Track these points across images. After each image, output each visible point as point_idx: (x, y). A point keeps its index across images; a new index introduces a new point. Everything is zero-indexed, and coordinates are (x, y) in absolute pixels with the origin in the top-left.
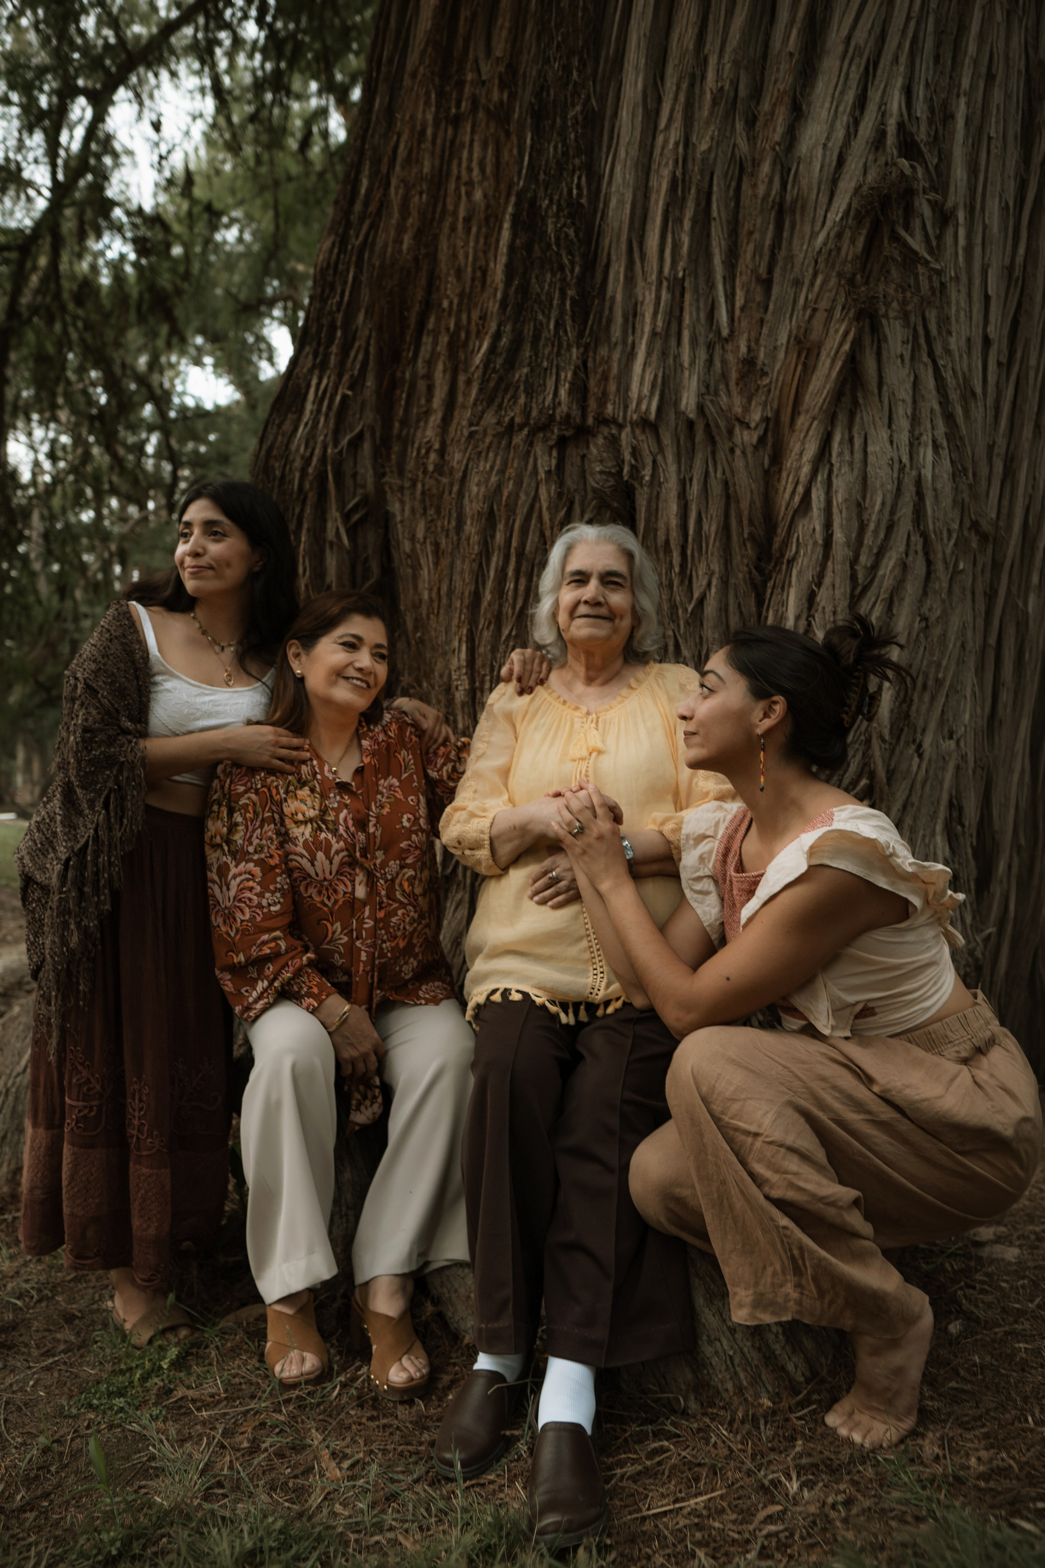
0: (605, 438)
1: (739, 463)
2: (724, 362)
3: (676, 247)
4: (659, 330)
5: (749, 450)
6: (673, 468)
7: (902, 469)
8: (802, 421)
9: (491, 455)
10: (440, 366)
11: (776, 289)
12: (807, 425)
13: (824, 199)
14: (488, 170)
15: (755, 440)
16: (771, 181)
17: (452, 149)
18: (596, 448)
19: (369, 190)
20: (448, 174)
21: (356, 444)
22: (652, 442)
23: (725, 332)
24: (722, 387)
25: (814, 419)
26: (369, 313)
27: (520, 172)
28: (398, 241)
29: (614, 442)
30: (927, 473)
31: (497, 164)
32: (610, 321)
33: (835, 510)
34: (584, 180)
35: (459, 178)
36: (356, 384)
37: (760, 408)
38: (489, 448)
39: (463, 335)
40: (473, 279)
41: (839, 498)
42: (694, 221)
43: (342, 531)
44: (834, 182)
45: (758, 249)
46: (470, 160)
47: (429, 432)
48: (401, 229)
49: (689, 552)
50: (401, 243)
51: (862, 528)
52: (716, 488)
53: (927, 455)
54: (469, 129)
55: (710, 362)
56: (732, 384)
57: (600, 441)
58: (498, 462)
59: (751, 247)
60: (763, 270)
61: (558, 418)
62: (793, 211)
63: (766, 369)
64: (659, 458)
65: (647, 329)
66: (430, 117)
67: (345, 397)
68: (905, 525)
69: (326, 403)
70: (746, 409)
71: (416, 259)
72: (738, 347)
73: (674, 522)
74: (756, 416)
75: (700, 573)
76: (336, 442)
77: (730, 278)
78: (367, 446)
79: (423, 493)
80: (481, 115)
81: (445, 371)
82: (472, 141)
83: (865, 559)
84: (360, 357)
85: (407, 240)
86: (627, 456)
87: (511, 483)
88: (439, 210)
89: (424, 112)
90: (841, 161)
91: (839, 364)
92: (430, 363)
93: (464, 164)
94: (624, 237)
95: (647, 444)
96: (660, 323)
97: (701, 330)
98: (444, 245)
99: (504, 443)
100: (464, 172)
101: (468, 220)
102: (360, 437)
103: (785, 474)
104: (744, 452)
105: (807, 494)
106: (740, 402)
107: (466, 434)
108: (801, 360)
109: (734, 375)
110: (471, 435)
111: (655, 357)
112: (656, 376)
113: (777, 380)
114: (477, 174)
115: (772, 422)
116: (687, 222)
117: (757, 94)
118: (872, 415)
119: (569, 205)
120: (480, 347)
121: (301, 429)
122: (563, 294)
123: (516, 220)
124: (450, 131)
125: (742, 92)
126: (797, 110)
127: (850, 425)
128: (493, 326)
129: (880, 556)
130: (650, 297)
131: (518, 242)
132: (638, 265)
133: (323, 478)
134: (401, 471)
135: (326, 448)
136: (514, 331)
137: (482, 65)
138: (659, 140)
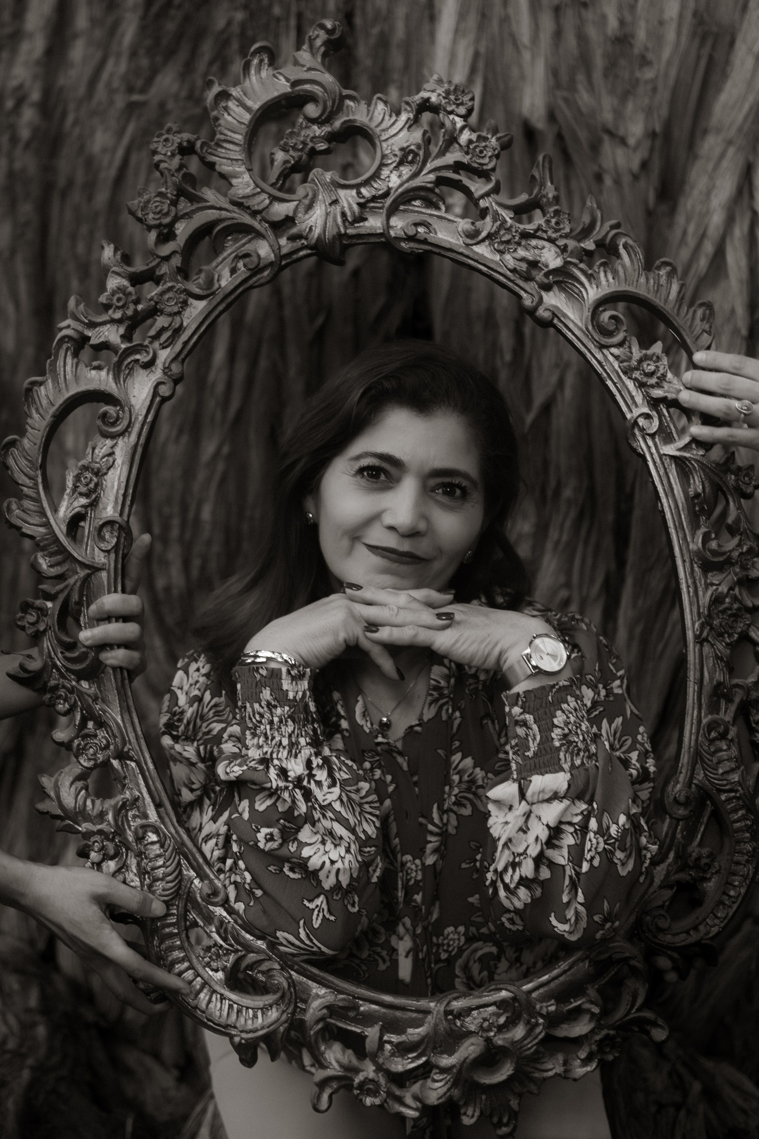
2: (582, 38)
5: (626, 179)
8: (709, 144)
12: (718, 151)
15: (635, 165)
24: (581, 77)
37: (641, 118)
55: (558, 34)
56: (597, 75)
63: (650, 56)
72: (606, 16)
74: (635, 128)
103: (680, 219)
104: (617, 182)
105: (720, 252)
106: (608, 103)
107: (120, 101)
108: (706, 51)
109: (599, 62)
110: (131, 108)
111: (472, 21)
112: (477, 55)
113: (666, 75)
115: (660, 139)
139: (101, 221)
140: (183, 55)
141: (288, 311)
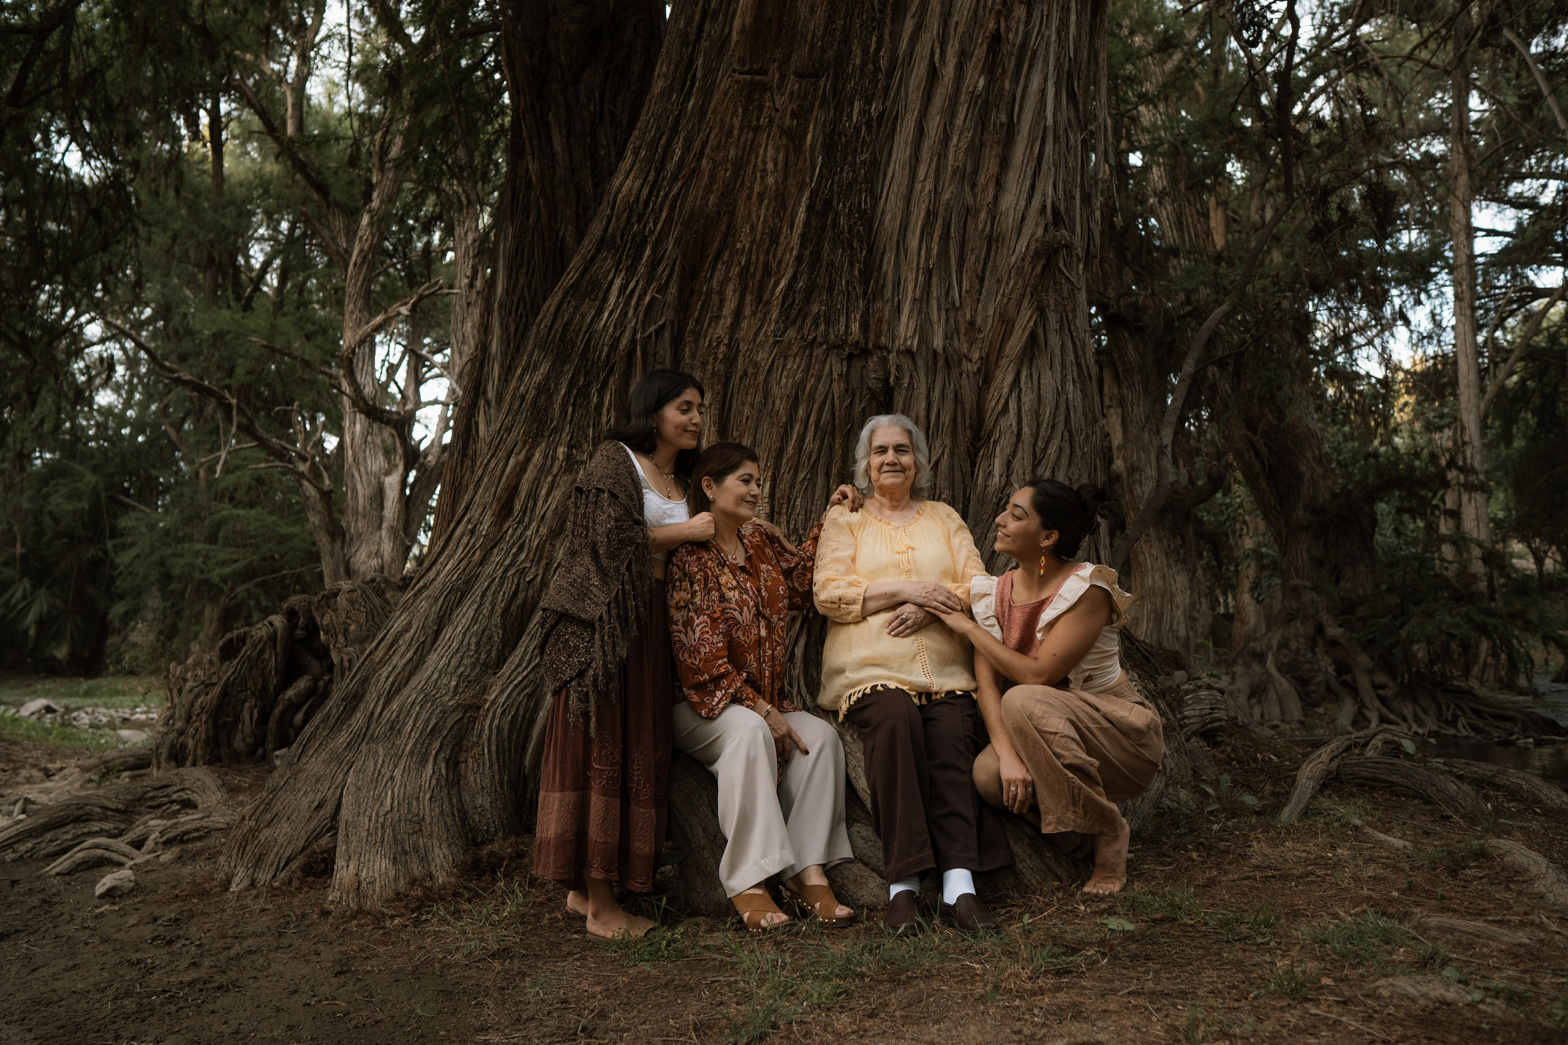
0: (878, 358)
1: (965, 381)
2: (956, 322)
3: (929, 250)
4: (917, 297)
5: (971, 375)
6: (923, 381)
7: (1058, 394)
8: (1004, 362)
9: (797, 360)
10: (731, 287)
11: (986, 283)
12: (1005, 365)
13: (1014, 237)
14: (779, 166)
15: (974, 369)
16: (985, 223)
17: (753, 147)
18: (873, 363)
19: (682, 159)
20: (748, 161)
21: (660, 331)
22: (910, 363)
23: (958, 304)
24: (955, 336)
25: (1012, 362)
26: (677, 243)
27: (812, 178)
28: (706, 198)
29: (884, 361)
30: (1070, 396)
31: (786, 163)
32: (883, 286)
33: (1023, 415)
34: (869, 198)
35: (755, 166)
36: (663, 289)
37: (978, 351)
38: (796, 355)
39: (752, 269)
40: (762, 234)
41: (1025, 408)
42: (941, 237)
44: (1020, 229)
45: (978, 259)
46: (765, 156)
47: (720, 330)
48: (708, 190)
49: (931, 429)
50: (708, 200)
51: (1039, 426)
52: (950, 395)
53: (1070, 386)
54: (765, 136)
55: (947, 320)
56: (962, 336)
57: (875, 359)
58: (803, 365)
59: (974, 257)
60: (979, 271)
61: (850, 342)
62: (997, 241)
63: (982, 329)
64: (914, 373)
65: (910, 295)
66: (737, 123)
67: (653, 299)
68: (1061, 427)
69: (635, 299)
70: (969, 350)
71: (719, 213)
72: (965, 314)
73: (923, 411)
74: (976, 356)
75: (937, 443)
76: (644, 330)
77: (960, 272)
78: (667, 335)
79: (713, 373)
81: (735, 291)
82: (767, 145)
83: (1040, 444)
84: (667, 271)
85: (712, 199)
86: (893, 370)
87: (813, 379)
88: (739, 183)
89: (732, 118)
90: (1023, 218)
91: (1027, 334)
92: (724, 283)
93: (760, 158)
94: (895, 238)
95: (906, 363)
96: (918, 294)
97: (943, 301)
98: (741, 207)
99: (807, 352)
100: (759, 163)
101: (761, 195)
102: (663, 327)
103: (991, 391)
104: (968, 376)
105: (1006, 404)
106: (965, 345)
107: (771, 341)
108: (1004, 327)
109: (963, 330)
110: (776, 342)
111: (915, 313)
112: (917, 325)
113: (988, 336)
114: (770, 166)
115: (985, 360)
116: (936, 237)
117: (976, 171)
118: (1042, 362)
119: (859, 212)
120: (777, 283)
121: (606, 315)
122: (852, 264)
123: (810, 208)
124: (751, 135)
125: (969, 169)
126: (999, 185)
127: (1030, 367)
128: (790, 273)
129: (1048, 443)
130: (911, 277)
131: (814, 223)
132: (903, 255)
133: (630, 354)
134: (693, 356)
135: (635, 332)
136: (809, 279)
137: (777, 98)
138: (918, 186)
139: (761, 385)
140: (799, 323)
141: (836, 421)
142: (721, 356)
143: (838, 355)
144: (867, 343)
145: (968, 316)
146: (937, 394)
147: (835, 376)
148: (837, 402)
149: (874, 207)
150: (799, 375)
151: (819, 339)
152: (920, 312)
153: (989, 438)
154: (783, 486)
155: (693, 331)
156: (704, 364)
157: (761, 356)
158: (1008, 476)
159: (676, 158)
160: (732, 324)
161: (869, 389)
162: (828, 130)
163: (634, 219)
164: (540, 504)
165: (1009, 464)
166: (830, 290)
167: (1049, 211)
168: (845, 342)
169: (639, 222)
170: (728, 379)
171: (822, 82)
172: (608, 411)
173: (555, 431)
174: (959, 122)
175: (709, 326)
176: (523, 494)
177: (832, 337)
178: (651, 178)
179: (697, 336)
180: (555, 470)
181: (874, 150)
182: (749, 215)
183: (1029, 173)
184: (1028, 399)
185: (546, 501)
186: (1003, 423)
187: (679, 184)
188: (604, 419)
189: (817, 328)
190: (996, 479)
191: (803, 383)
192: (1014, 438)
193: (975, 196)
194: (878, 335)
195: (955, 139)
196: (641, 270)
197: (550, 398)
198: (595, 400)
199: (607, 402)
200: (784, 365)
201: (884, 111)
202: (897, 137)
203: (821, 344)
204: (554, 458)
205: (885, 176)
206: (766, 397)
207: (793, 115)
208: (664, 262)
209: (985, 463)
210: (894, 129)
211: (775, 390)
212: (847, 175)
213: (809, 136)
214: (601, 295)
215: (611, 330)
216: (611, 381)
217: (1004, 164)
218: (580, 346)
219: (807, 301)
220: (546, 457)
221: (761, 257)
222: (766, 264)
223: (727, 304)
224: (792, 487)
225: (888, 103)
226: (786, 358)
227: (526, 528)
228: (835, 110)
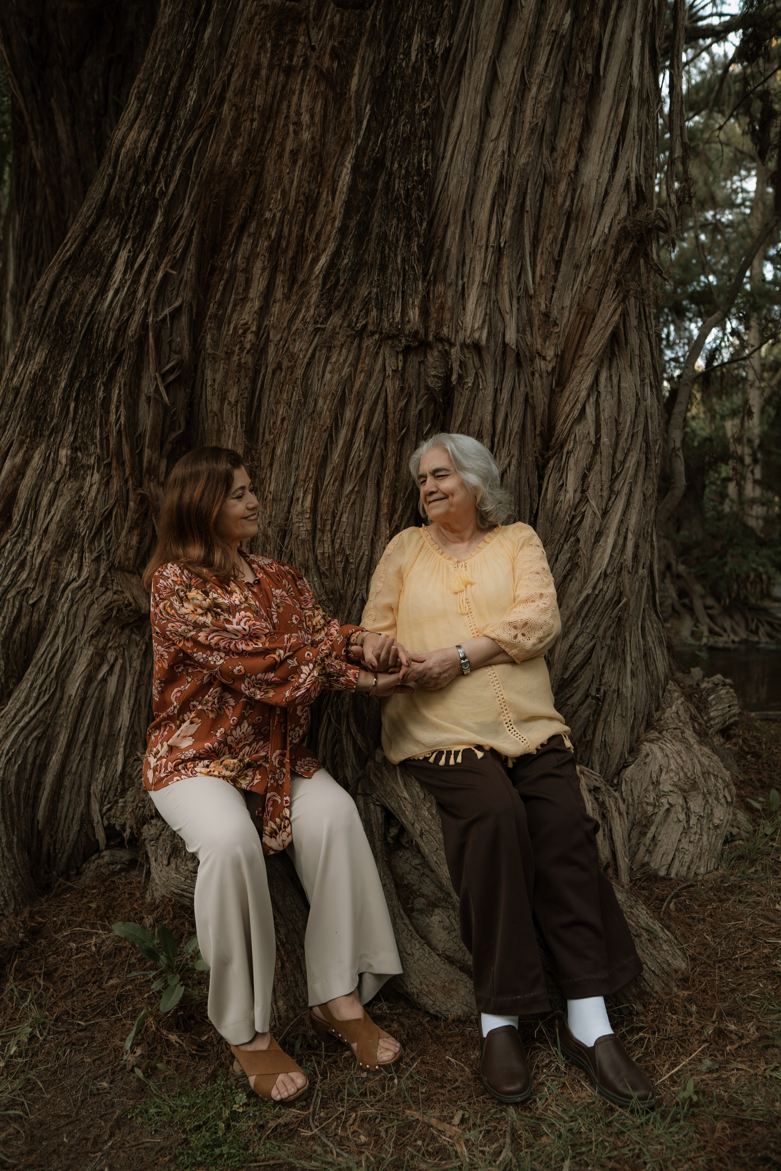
0: (439, 351)
1: (537, 382)
2: (529, 312)
3: (500, 225)
4: (486, 281)
5: (545, 375)
6: (491, 380)
8: (582, 361)
9: (344, 351)
10: (259, 264)
11: (563, 268)
12: (586, 364)
13: (596, 215)
14: (317, 119)
15: (550, 369)
16: (566, 196)
17: (285, 94)
18: (433, 357)
19: (198, 105)
20: (278, 111)
21: (176, 314)
22: (476, 359)
23: (532, 292)
24: (528, 329)
25: (592, 361)
26: (194, 208)
27: (357, 132)
28: (227, 153)
29: (445, 355)
30: (649, 402)
31: (325, 116)
32: (446, 267)
33: (603, 423)
34: (430, 158)
35: (287, 117)
36: (178, 264)
37: (553, 348)
38: (342, 345)
39: (284, 244)
40: (296, 202)
41: (605, 416)
42: (515, 210)
43: (162, 389)
44: (602, 207)
45: (555, 239)
46: (299, 106)
47: (247, 315)
48: (231, 144)
49: (496, 440)
50: (231, 156)
51: (618, 435)
52: (520, 399)
54: (299, 81)
55: (520, 309)
56: (535, 328)
57: (436, 353)
58: (351, 357)
59: (551, 236)
60: (556, 254)
61: (407, 332)
62: (577, 219)
63: (558, 322)
64: (480, 371)
65: (477, 278)
66: (265, 61)
67: (166, 275)
68: (640, 438)
69: (144, 276)
70: (543, 347)
71: (244, 173)
72: (539, 304)
73: (488, 418)
74: (550, 353)
75: (503, 455)
76: (157, 312)
77: (534, 254)
78: (184, 319)
79: (239, 365)
80: (311, 72)
81: (263, 269)
82: (301, 92)
83: (620, 456)
84: (183, 243)
85: (236, 156)
86: (456, 366)
87: (363, 374)
88: (268, 138)
89: (258, 54)
90: (606, 194)
91: (610, 330)
92: (250, 259)
93: (293, 108)
94: (461, 209)
95: (472, 360)
96: (486, 277)
97: (514, 286)
98: (270, 167)
99: (356, 342)
100: (292, 114)
101: (294, 153)
102: (179, 309)
103: (567, 394)
104: (541, 376)
105: (583, 410)
106: (539, 340)
107: (311, 328)
108: (583, 320)
109: (536, 322)
110: (317, 330)
111: (484, 300)
112: (486, 314)
113: (564, 331)
114: (305, 118)
115: (560, 358)
116: (509, 211)
117: (555, 133)
118: (622, 363)
119: (419, 174)
120: (315, 260)
121: (111, 294)
122: (408, 238)
123: (356, 169)
124: (282, 77)
125: (548, 130)
126: (582, 152)
127: (610, 368)
128: (331, 247)
129: (626, 455)
130: (479, 256)
131: (361, 187)
132: (469, 230)
133: (141, 341)
134: (216, 344)
135: (146, 315)
136: (356, 255)
137: (313, 33)
138: (489, 146)
139: (299, 382)
140: (344, 307)
141: (391, 426)
142: (248, 346)
143: (392, 347)
144: (426, 334)
145: (543, 306)
146: (505, 395)
147: (389, 372)
148: (390, 403)
149: (436, 169)
150: (346, 371)
151: (370, 328)
152: (489, 300)
153: (562, 447)
154: (327, 500)
155: (215, 316)
156: (229, 355)
157: (298, 346)
158: (583, 492)
159: (190, 103)
160: (261, 308)
161: (427, 388)
162: (378, 73)
163: (141, 178)
164: (41, 515)
165: (584, 477)
166: (383, 268)
167: (633, 188)
168: (401, 331)
169: (147, 182)
170: (257, 372)
171: (370, 13)
172: (117, 408)
173: (55, 431)
174: (539, 68)
175: (233, 311)
176: (22, 503)
177: (386, 325)
178: (160, 128)
179: (220, 321)
180: (57, 476)
181: (438, 96)
182: (280, 178)
183: (614, 141)
184: (608, 405)
185: (48, 511)
186: (579, 430)
187: (196, 134)
188: (113, 418)
189: (367, 314)
190: (570, 495)
191: (351, 378)
192: (591, 449)
193: (554, 162)
194: (440, 324)
195: (534, 90)
196: (152, 240)
197: (48, 391)
198: (101, 394)
199: (115, 398)
200: (328, 359)
201: (451, 46)
202: (464, 83)
203: (373, 333)
204: (56, 462)
205: (448, 132)
206: (305, 395)
207: (335, 54)
208: (179, 232)
209: (555, 476)
210: (460, 73)
211: (316, 387)
212: (403, 128)
213: (355, 81)
214: (104, 271)
215: (117, 312)
216: (120, 372)
217: (587, 127)
218: (81, 330)
219: (354, 281)
220: (46, 460)
221: (295, 229)
222: (301, 238)
223: (255, 284)
224: (337, 501)
225: (456, 38)
226: (330, 349)
227: (27, 543)
228: (387, 48)
